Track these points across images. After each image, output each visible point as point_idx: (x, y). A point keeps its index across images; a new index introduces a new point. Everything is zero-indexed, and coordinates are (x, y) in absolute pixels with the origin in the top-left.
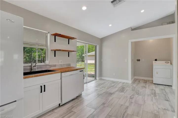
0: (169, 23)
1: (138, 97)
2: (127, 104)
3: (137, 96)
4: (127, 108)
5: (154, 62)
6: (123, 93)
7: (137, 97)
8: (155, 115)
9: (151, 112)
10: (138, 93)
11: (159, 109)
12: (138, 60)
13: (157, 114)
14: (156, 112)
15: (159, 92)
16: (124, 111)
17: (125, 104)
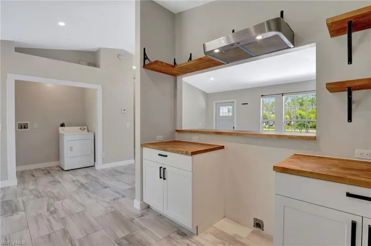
1: (64, 203)
2: (57, 227)
3: (59, 203)
4: (65, 232)
7: (62, 204)
8: (112, 212)
9: (105, 213)
10: (57, 197)
11: (108, 203)
13: (113, 210)
14: (109, 209)
15: (86, 182)
16: (68, 241)
17: (53, 230)
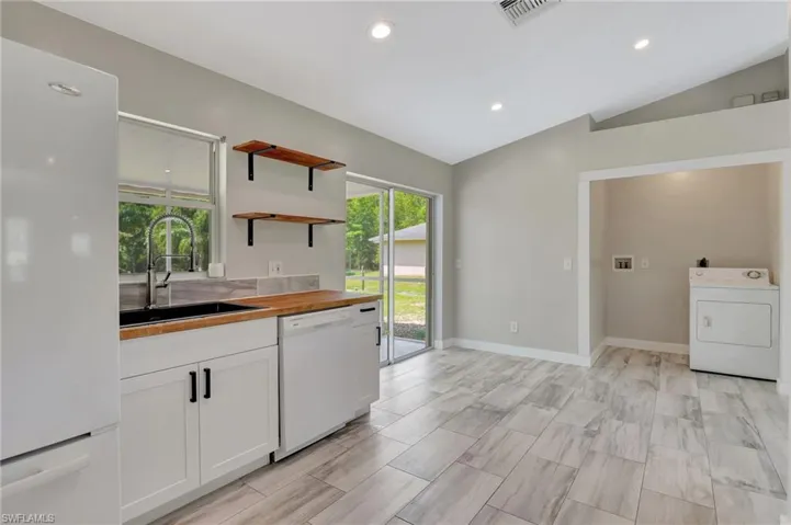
0: (763, 99)
1: (622, 429)
2: (572, 459)
3: (616, 423)
4: (571, 476)
5: (694, 271)
6: (554, 411)
7: (618, 428)
8: (696, 506)
9: (680, 496)
10: (622, 413)
11: (713, 481)
12: (623, 265)
13: (708, 503)
14: (700, 495)
16: (560, 492)
17: (561, 458)
